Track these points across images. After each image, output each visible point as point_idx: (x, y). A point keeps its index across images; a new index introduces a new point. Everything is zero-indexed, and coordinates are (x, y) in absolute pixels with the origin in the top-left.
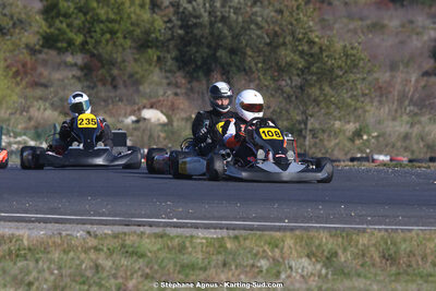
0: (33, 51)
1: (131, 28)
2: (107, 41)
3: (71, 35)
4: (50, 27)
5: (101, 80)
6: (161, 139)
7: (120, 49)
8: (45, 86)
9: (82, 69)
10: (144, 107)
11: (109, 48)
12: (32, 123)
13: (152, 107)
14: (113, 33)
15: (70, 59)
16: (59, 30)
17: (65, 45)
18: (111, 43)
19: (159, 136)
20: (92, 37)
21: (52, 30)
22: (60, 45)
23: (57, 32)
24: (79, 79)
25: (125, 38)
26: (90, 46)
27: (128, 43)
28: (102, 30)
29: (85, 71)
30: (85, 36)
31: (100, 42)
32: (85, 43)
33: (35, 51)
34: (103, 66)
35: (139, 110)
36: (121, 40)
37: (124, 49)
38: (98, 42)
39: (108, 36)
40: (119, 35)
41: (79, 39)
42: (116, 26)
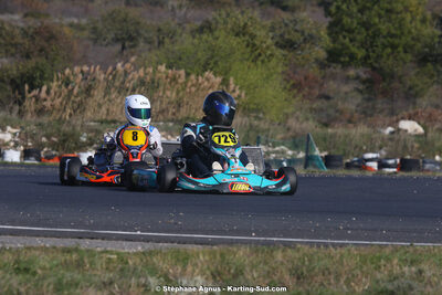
0: (322, 65)
1: (413, 43)
2: (388, 55)
3: (354, 50)
4: (334, 41)
5: (382, 93)
6: (415, 150)
7: (401, 63)
8: (328, 98)
9: (364, 82)
10: (403, 118)
11: (390, 62)
12: (291, 133)
13: (410, 118)
14: (394, 47)
15: (352, 72)
16: (343, 44)
17: (347, 59)
18: (391, 58)
19: (412, 147)
20: (374, 52)
21: (336, 45)
22: (342, 59)
23: (340, 47)
24: (361, 92)
25: (405, 52)
26: (372, 61)
27: (409, 57)
28: (383, 44)
29: (367, 84)
30: (367, 50)
31: (382, 56)
32: (367, 57)
33: (325, 65)
34: (384, 80)
35: (398, 121)
36: (402, 54)
37: (405, 63)
38: (379, 57)
39: (389, 50)
40: (400, 49)
41: (361, 53)
42: (396, 41)
